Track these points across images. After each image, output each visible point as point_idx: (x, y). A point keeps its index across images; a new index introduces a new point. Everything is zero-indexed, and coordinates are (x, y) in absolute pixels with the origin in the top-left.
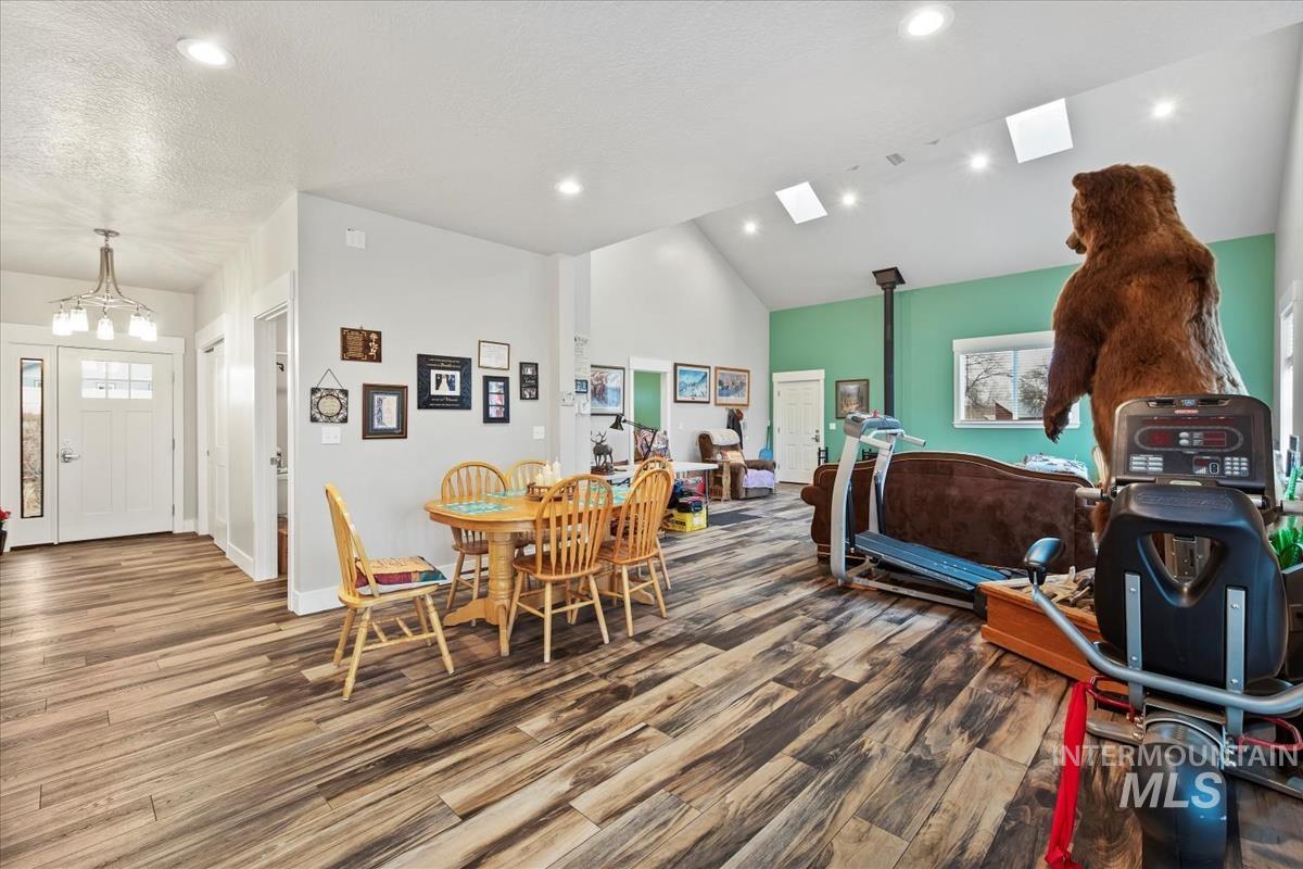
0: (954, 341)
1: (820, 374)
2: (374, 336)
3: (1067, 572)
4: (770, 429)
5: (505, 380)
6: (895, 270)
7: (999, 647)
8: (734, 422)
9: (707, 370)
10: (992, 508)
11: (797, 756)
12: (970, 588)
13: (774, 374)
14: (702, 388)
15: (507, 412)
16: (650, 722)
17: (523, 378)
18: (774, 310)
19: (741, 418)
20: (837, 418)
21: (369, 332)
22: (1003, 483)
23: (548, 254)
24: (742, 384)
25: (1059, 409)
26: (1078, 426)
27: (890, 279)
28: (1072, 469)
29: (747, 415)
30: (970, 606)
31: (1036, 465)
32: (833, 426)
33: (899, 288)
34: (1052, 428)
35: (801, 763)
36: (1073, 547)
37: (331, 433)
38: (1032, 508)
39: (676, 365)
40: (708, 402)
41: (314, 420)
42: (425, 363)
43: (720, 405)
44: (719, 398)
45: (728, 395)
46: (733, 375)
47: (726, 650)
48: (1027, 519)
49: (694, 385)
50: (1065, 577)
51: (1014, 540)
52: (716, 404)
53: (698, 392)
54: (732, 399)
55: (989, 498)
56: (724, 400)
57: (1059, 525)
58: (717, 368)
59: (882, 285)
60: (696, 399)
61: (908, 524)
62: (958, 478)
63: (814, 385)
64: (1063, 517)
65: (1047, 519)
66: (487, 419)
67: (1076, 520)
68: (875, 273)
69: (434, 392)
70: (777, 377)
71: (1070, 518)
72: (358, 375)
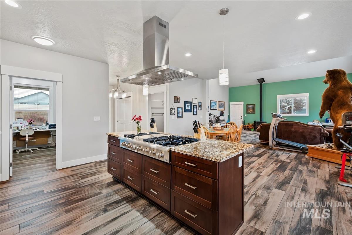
0: (277, 96)
1: (242, 103)
2: (179, 98)
3: (323, 144)
4: (229, 116)
5: (197, 106)
6: (263, 79)
7: (311, 157)
8: (222, 114)
9: (216, 102)
10: (301, 132)
11: (290, 170)
12: (301, 147)
13: (230, 103)
14: (216, 106)
15: (197, 113)
16: (260, 166)
17: (199, 105)
18: (230, 87)
19: (223, 113)
20: (247, 113)
21: (178, 97)
22: (304, 127)
23: (203, 79)
24: (223, 105)
25: (323, 113)
26: (308, 116)
27: (261, 81)
28: (319, 125)
29: (224, 112)
30: (301, 151)
31: (310, 123)
32: (246, 115)
33: (264, 83)
34: (321, 117)
35: (291, 171)
36: (320, 140)
37: (173, 117)
38: (310, 132)
39: (210, 101)
40: (217, 110)
41: (171, 115)
42: (186, 103)
43: (219, 110)
44: (219, 108)
45: (220, 108)
46: (222, 103)
47: (260, 157)
48: (309, 135)
49: (214, 105)
50: (323, 145)
51: (307, 139)
52: (218, 110)
53: (215, 107)
54: (221, 109)
55: (301, 130)
56: (219, 109)
57: (317, 136)
58: (218, 101)
59: (259, 82)
60: (215, 109)
61: (282, 136)
62: (294, 127)
63: (241, 105)
64: (318, 134)
65: (314, 135)
66: (194, 114)
67: (320, 135)
68: (258, 79)
69: (187, 109)
70: (231, 103)
71: (319, 134)
72: (176, 105)
